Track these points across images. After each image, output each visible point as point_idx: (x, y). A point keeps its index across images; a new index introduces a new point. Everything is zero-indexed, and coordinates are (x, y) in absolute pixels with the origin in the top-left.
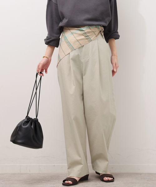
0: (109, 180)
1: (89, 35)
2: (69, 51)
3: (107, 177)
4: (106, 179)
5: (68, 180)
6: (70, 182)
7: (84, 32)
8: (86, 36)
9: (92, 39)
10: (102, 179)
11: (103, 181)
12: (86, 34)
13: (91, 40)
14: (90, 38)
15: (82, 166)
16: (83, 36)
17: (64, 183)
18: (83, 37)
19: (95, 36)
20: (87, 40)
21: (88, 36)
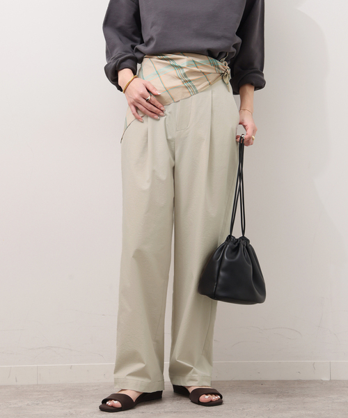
0: (211, 401)
1: (193, 80)
3: (207, 394)
4: (205, 398)
5: (111, 400)
6: (117, 403)
7: (182, 72)
8: (186, 81)
9: (198, 88)
10: (197, 401)
11: (199, 403)
12: (186, 77)
13: (197, 92)
14: (194, 86)
16: (180, 81)
17: (104, 406)
18: (179, 83)
19: (207, 83)
20: (187, 90)
21: (190, 81)
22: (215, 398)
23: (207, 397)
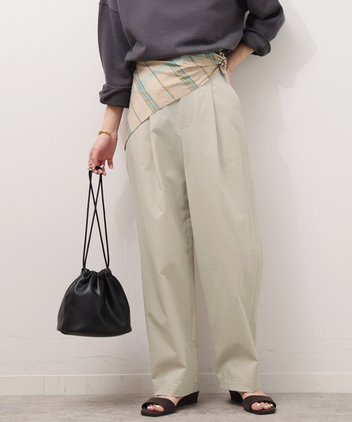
0: (263, 409)
1: (192, 75)
2: (148, 112)
3: (259, 402)
4: (256, 406)
5: (153, 404)
6: (159, 408)
7: (178, 69)
8: (185, 78)
9: (197, 83)
10: (249, 408)
11: (251, 411)
12: (184, 73)
13: (197, 87)
14: (193, 82)
15: (184, 370)
16: (178, 78)
17: (145, 410)
18: (177, 80)
19: (206, 76)
20: (186, 87)
21: (188, 77)
22: (267, 406)
23: (259, 405)
